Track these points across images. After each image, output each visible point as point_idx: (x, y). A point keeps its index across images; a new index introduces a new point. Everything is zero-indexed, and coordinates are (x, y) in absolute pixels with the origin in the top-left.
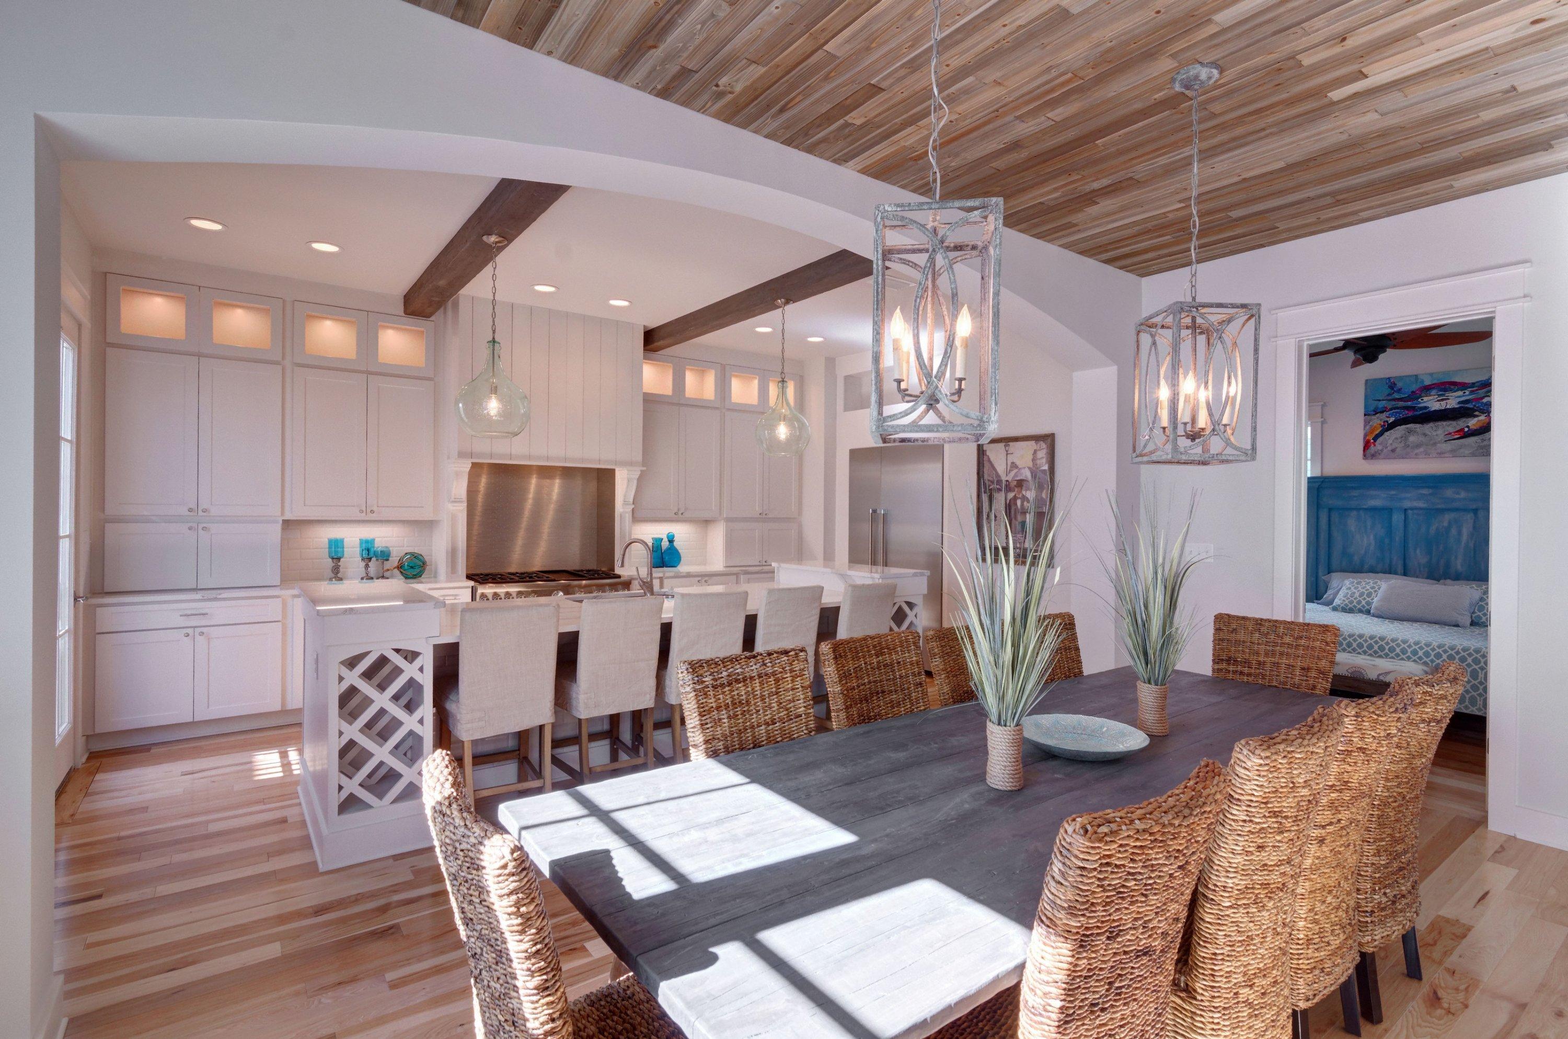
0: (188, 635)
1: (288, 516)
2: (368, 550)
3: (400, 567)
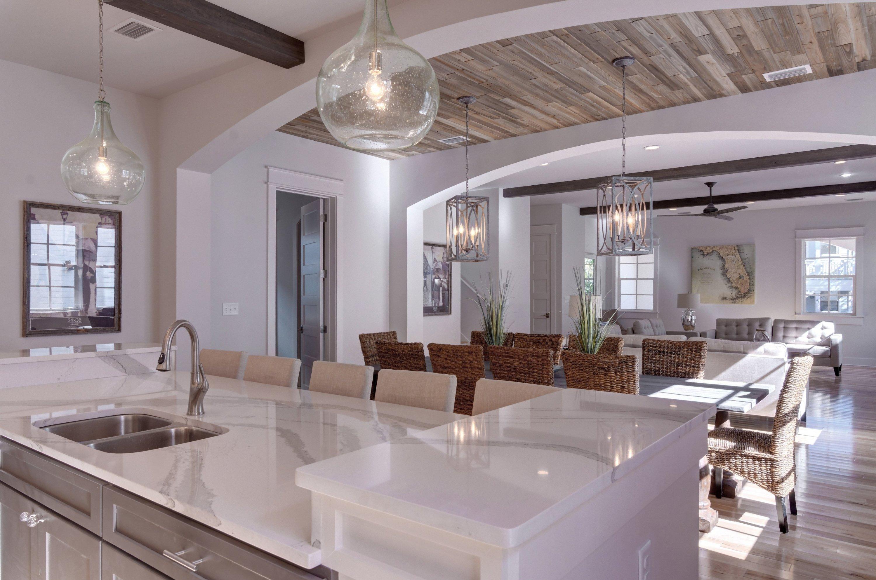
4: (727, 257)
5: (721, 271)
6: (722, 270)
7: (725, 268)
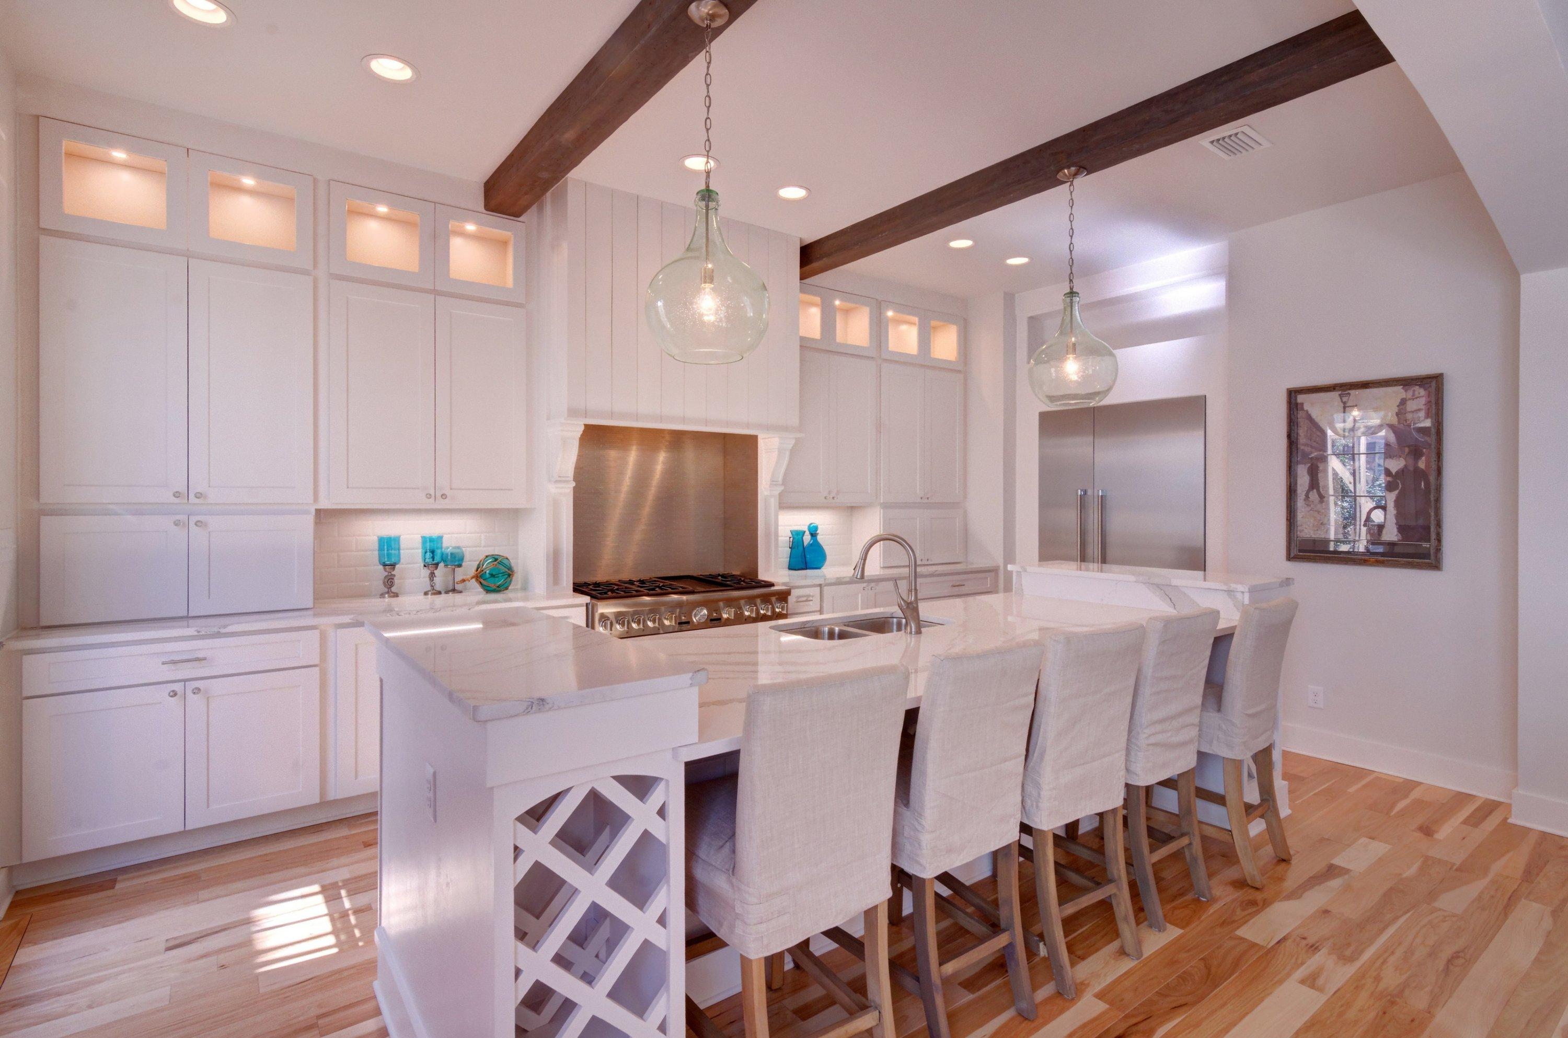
0: (174, 694)
1: (324, 504)
2: (433, 552)
3: (479, 576)
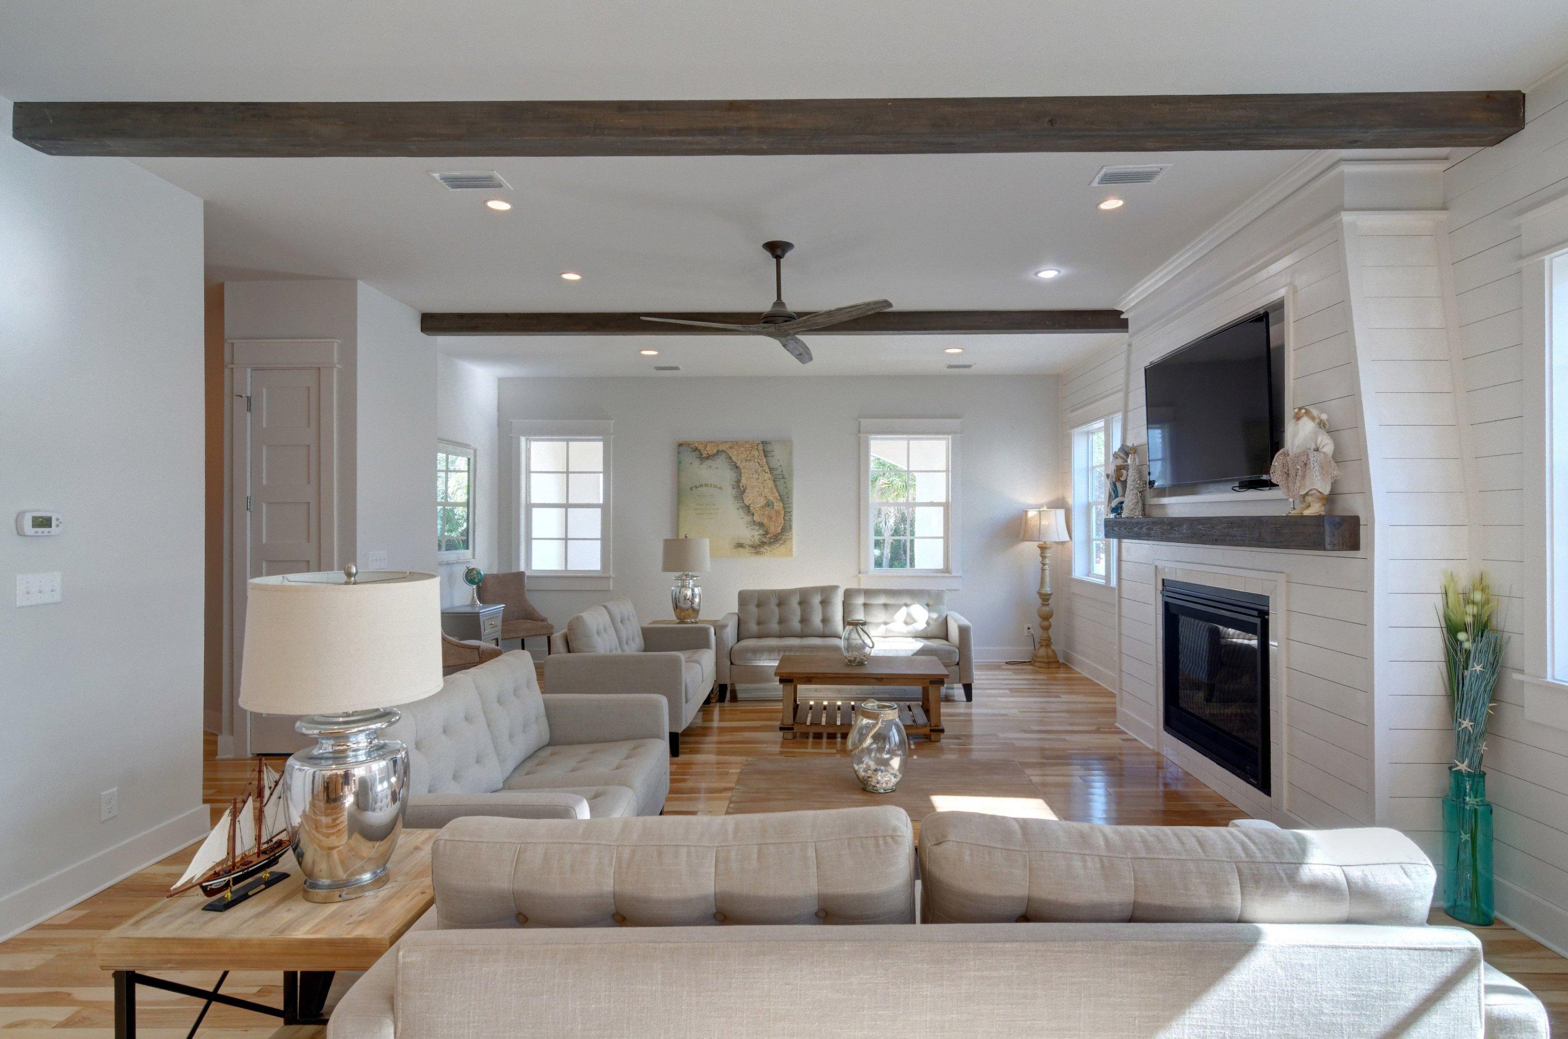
4: (744, 464)
5: (734, 492)
6: (735, 490)
7: (741, 486)
